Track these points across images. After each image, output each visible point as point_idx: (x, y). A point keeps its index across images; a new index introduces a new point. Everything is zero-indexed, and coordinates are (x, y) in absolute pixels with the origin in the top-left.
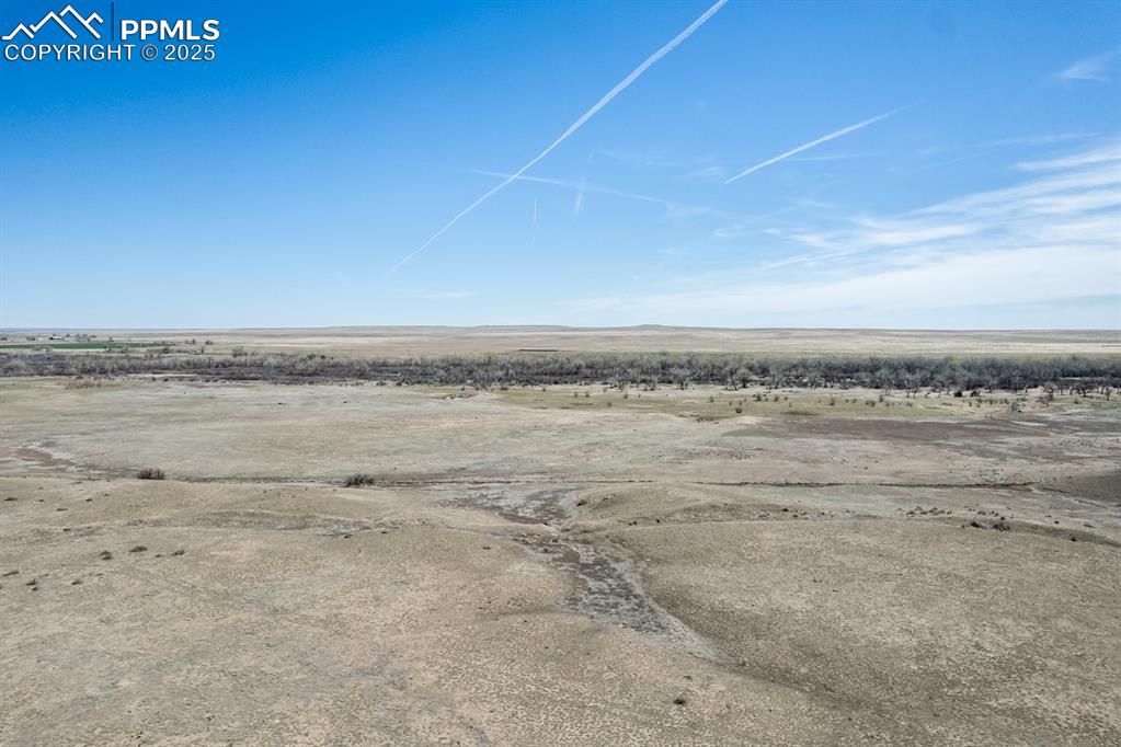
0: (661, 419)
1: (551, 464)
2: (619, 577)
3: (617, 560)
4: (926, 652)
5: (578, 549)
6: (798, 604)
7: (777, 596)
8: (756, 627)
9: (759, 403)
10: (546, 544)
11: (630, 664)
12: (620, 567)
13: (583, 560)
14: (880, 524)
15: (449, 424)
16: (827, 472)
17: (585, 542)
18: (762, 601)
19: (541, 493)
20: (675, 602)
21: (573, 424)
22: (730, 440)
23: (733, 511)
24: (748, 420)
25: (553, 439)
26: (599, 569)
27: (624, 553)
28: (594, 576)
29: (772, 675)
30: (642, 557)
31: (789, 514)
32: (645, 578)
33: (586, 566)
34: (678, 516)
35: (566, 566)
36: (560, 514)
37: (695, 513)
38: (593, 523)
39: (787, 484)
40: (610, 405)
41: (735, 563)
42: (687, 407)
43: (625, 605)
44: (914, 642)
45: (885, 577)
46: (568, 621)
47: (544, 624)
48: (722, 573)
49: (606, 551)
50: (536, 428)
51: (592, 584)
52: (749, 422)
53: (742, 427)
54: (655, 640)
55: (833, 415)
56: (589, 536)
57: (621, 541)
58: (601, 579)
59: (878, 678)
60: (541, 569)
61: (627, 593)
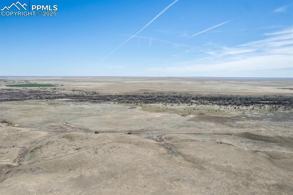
0: (175, 116)
1: (157, 128)
2: (173, 150)
3: (172, 148)
4: (204, 159)
5: (167, 146)
6: (193, 154)
7: (190, 153)
8: (188, 156)
9: (194, 111)
10: (163, 145)
11: (176, 160)
12: (173, 149)
13: (168, 148)
14: (206, 142)
15: (135, 117)
16: (203, 131)
17: (168, 145)
18: (189, 153)
19: (159, 136)
20: (180, 153)
21: (159, 117)
22: (188, 122)
23: (187, 140)
24: (192, 116)
25: (156, 121)
26: (170, 149)
27: (173, 147)
28: (170, 150)
29: (189, 161)
30: (175, 148)
31: (194, 141)
32: (176, 150)
33: (169, 149)
34: (179, 141)
35: (166, 149)
36: (163, 140)
37: (182, 141)
38: (168, 142)
39: (196, 134)
40: (164, 111)
41: (186, 149)
42: (180, 112)
43: (174, 154)
44: (203, 158)
45: (203, 151)
46: (169, 155)
47: (166, 156)
48: (185, 150)
49: (171, 147)
50: (152, 119)
51: (170, 151)
52: (191, 117)
53: (190, 118)
54: (178, 157)
55: (208, 114)
56: (168, 144)
57: (172, 145)
58: (171, 150)
59: (199, 161)
60: (164, 149)
61: (174, 152)
